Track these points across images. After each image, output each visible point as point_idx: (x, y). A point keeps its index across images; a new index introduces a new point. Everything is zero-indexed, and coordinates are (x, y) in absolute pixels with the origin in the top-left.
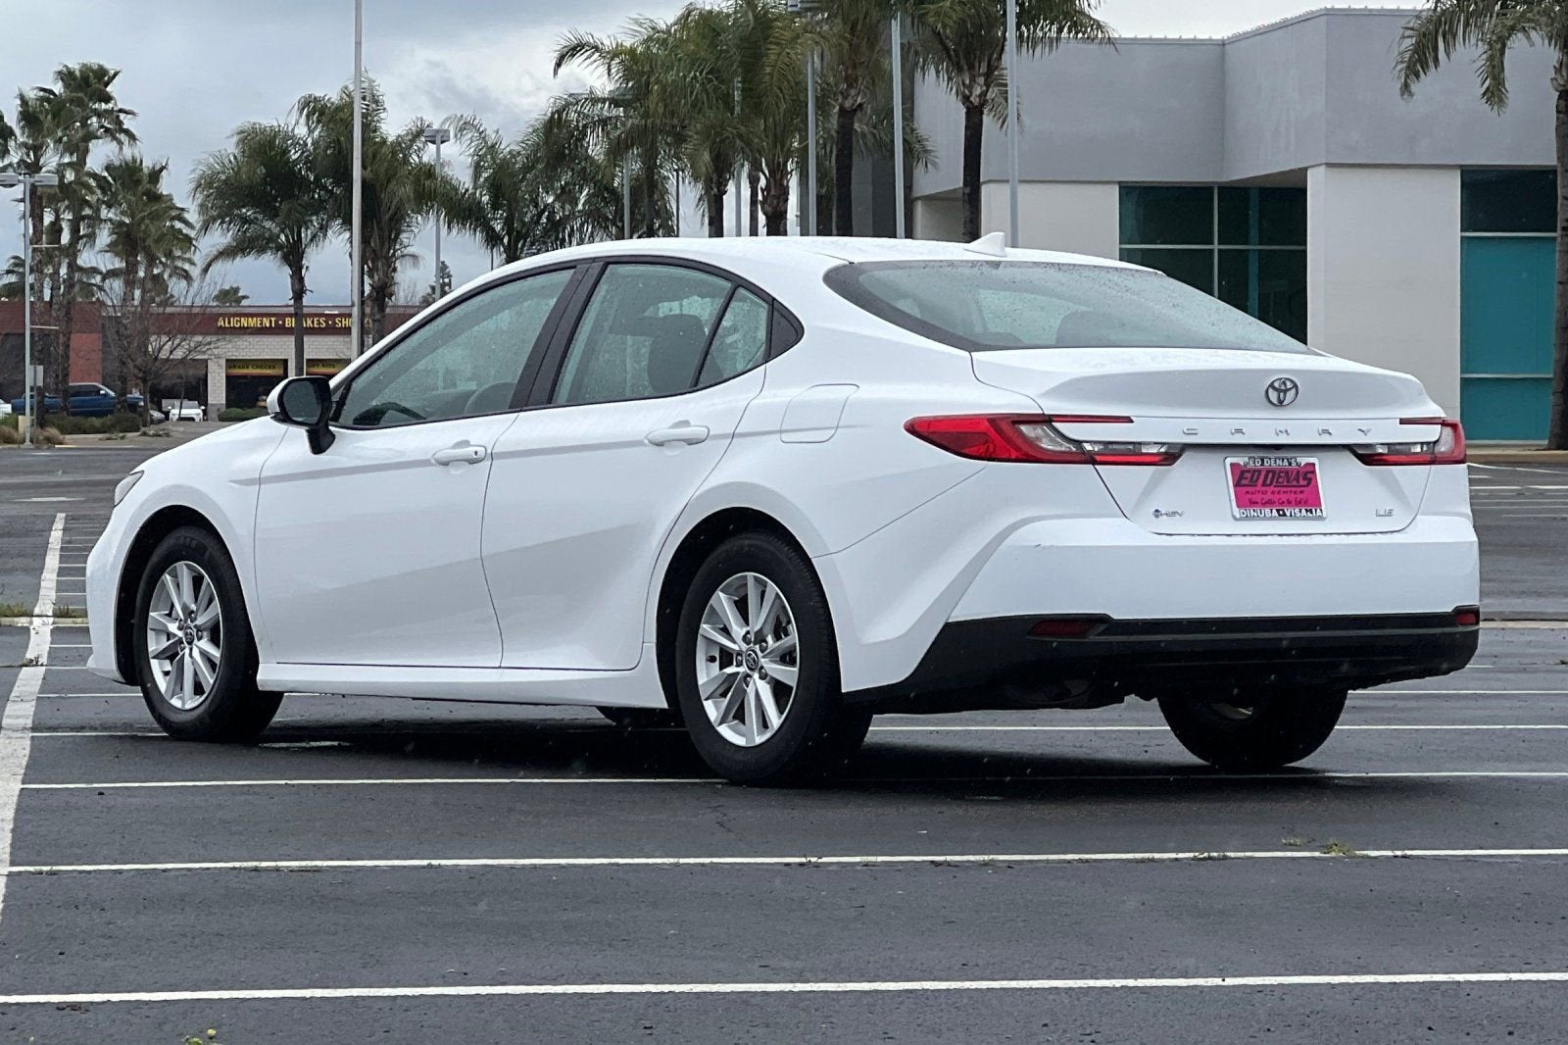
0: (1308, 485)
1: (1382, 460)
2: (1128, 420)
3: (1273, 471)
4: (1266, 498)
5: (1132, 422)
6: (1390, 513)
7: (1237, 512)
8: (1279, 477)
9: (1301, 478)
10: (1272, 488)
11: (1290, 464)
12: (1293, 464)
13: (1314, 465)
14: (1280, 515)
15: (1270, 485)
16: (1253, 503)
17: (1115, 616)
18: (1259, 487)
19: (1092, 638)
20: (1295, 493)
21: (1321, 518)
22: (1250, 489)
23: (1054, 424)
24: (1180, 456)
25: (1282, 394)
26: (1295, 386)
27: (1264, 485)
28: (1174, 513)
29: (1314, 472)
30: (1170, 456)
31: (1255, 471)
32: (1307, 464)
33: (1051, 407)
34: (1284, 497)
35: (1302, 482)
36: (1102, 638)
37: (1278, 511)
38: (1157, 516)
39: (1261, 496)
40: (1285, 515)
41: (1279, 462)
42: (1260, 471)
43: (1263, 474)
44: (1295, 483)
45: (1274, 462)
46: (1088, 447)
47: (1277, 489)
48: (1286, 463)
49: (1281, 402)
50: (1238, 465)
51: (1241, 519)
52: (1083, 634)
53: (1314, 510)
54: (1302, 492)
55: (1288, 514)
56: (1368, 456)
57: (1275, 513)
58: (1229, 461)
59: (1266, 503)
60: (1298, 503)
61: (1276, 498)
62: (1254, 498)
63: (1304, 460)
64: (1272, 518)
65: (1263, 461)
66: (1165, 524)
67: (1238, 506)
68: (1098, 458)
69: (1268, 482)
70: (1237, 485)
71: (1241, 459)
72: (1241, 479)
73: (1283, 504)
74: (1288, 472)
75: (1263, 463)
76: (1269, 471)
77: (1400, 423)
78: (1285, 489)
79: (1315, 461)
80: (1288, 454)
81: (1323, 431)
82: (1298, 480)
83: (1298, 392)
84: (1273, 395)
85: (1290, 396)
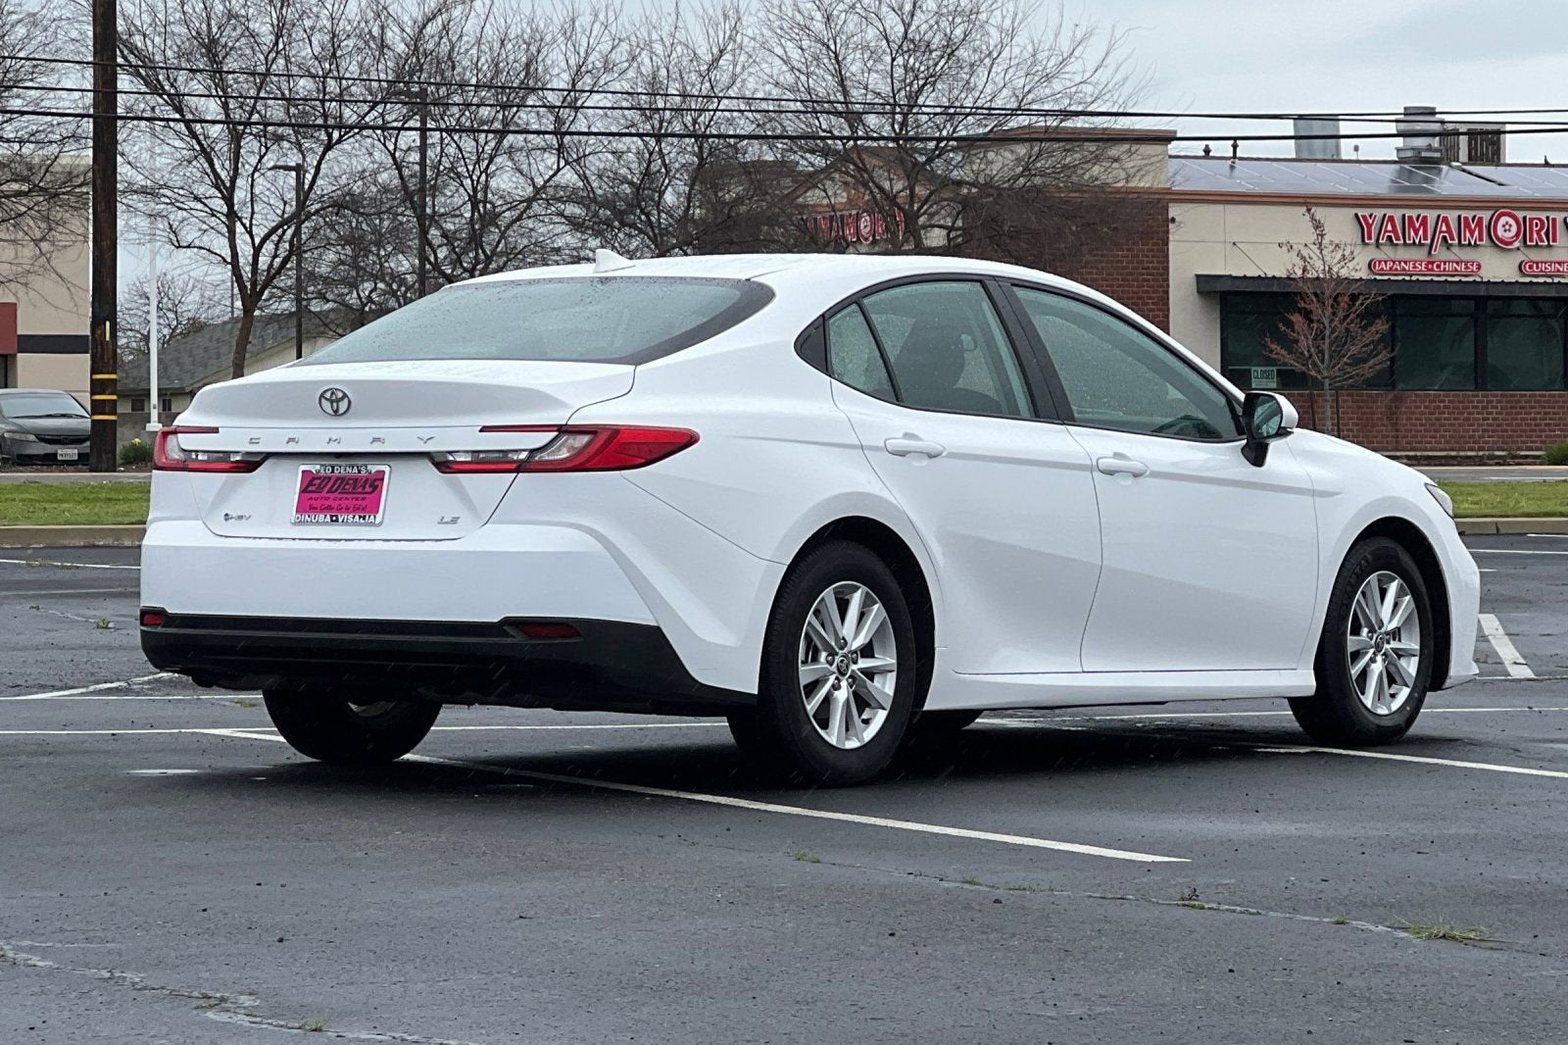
0: (372, 492)
1: (456, 467)
2: (215, 430)
3: (343, 479)
4: (327, 503)
5: (218, 432)
6: (454, 521)
7: (294, 516)
8: (347, 484)
9: (367, 486)
10: (336, 494)
11: (359, 472)
12: (363, 472)
13: (383, 472)
14: (332, 521)
15: (335, 491)
16: (313, 509)
17: (170, 610)
18: (324, 494)
20: (356, 499)
21: (373, 524)
22: (314, 495)
23: (178, 434)
24: (262, 463)
25: (335, 405)
26: (345, 395)
27: (329, 491)
28: (240, 517)
29: (382, 480)
30: (250, 464)
31: (325, 478)
32: (378, 472)
34: (344, 503)
35: (368, 489)
37: (332, 517)
38: (226, 520)
39: (323, 502)
40: (337, 520)
41: (349, 470)
42: (330, 478)
43: (332, 481)
44: (360, 490)
45: (344, 469)
47: (340, 496)
48: (356, 470)
49: (336, 412)
50: (310, 472)
51: (295, 524)
53: (368, 517)
54: (363, 499)
55: (340, 520)
56: (443, 464)
57: (328, 519)
58: (302, 468)
59: (324, 509)
60: (356, 509)
61: (335, 504)
62: (315, 503)
63: (374, 468)
64: (325, 523)
65: (333, 468)
66: (232, 528)
67: (297, 512)
68: (190, 465)
69: (333, 489)
70: (303, 491)
71: (314, 467)
72: (307, 487)
73: (340, 510)
74: (356, 479)
75: (333, 472)
76: (338, 479)
77: (481, 431)
78: (348, 496)
79: (386, 469)
80: (360, 462)
81: (375, 440)
82: (364, 487)
83: (350, 402)
84: (326, 405)
85: (343, 406)
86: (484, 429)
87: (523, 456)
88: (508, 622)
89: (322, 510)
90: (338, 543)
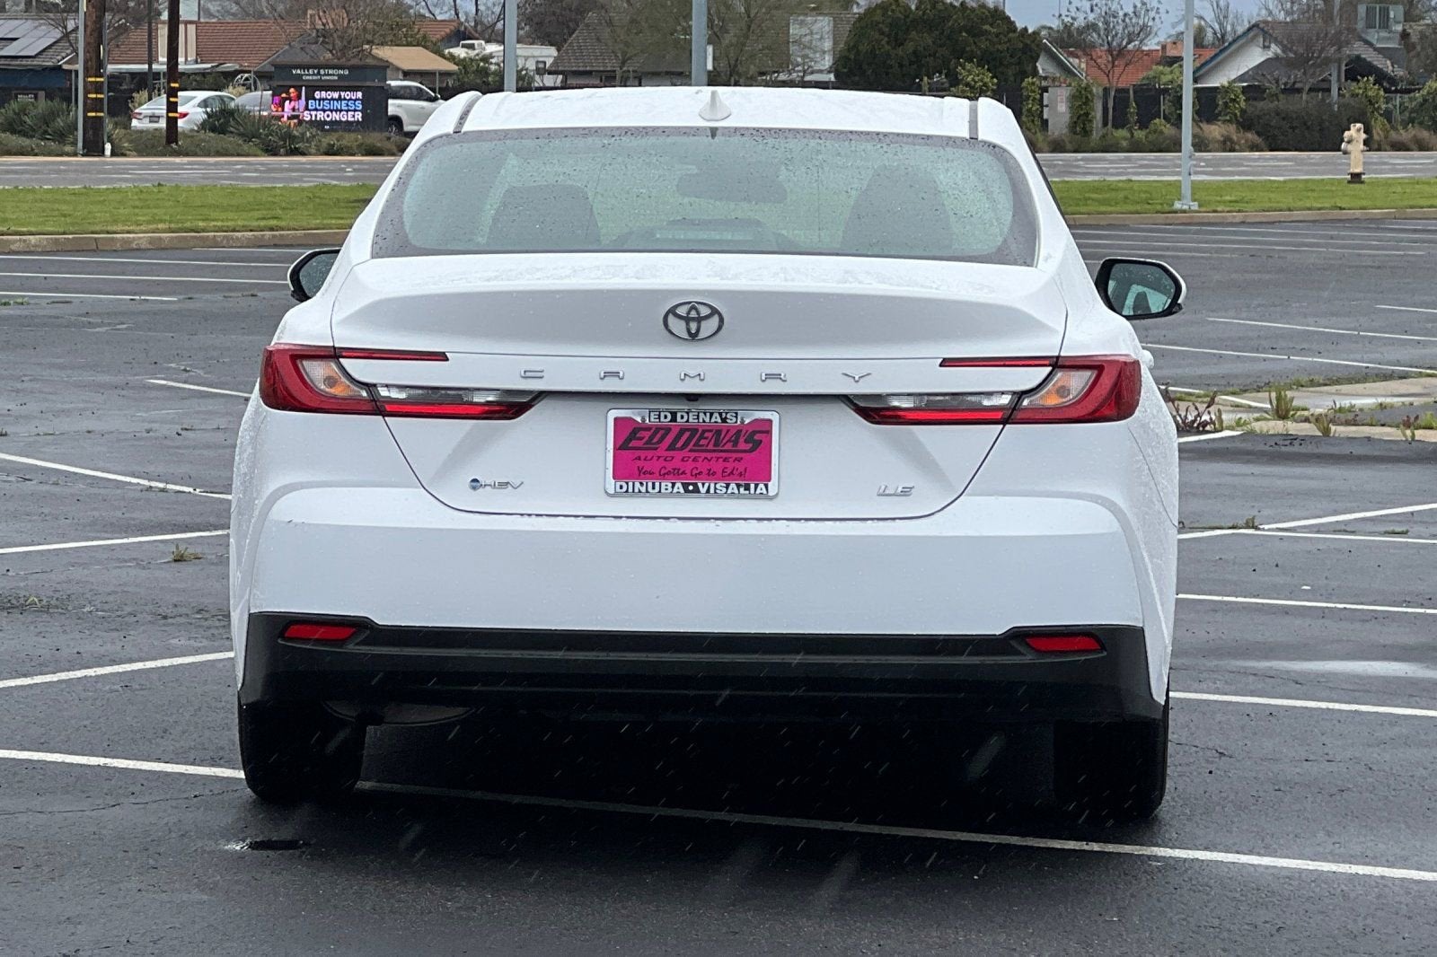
0: (751, 450)
1: (899, 417)
2: (442, 357)
3: (694, 430)
4: (670, 466)
5: (447, 359)
6: (907, 492)
7: (611, 484)
8: (703, 438)
9: (742, 440)
10: (685, 453)
11: (724, 420)
12: (732, 421)
13: (770, 422)
14: (687, 491)
15: (682, 448)
16: (642, 474)
17: (381, 619)
18: (661, 452)
19: (351, 648)
20: (725, 460)
21: (765, 497)
22: (642, 454)
23: (342, 360)
24: (531, 407)
25: (694, 325)
26: (714, 311)
27: (671, 447)
28: (504, 485)
29: (769, 432)
30: (511, 406)
31: (658, 429)
32: (757, 421)
33: (346, 338)
34: (703, 466)
36: (364, 649)
37: (686, 485)
39: (660, 463)
40: (696, 490)
41: (704, 418)
42: (668, 430)
43: (674, 433)
44: (729, 446)
45: (689, 417)
46: (384, 392)
47: (693, 455)
48: (716, 418)
49: (695, 335)
50: (630, 420)
51: (616, 495)
52: (342, 642)
53: (752, 486)
54: (739, 460)
55: (703, 490)
56: (876, 411)
57: (679, 488)
58: (613, 414)
59: (668, 473)
60: (727, 475)
61: (687, 467)
62: (647, 466)
63: (749, 416)
64: (672, 495)
65: (674, 415)
66: (488, 500)
67: (615, 477)
68: (388, 408)
69: (679, 445)
70: (621, 447)
71: (636, 414)
72: (629, 440)
73: (697, 475)
74: (719, 432)
75: (674, 419)
76: (683, 431)
77: (941, 365)
78: (709, 455)
79: (774, 417)
80: (722, 407)
81: (770, 376)
82: (736, 443)
83: (721, 320)
84: (678, 326)
85: (709, 327)
86: (946, 363)
87: (1005, 400)
88: (1021, 636)
89: (663, 476)
90: (706, 523)
